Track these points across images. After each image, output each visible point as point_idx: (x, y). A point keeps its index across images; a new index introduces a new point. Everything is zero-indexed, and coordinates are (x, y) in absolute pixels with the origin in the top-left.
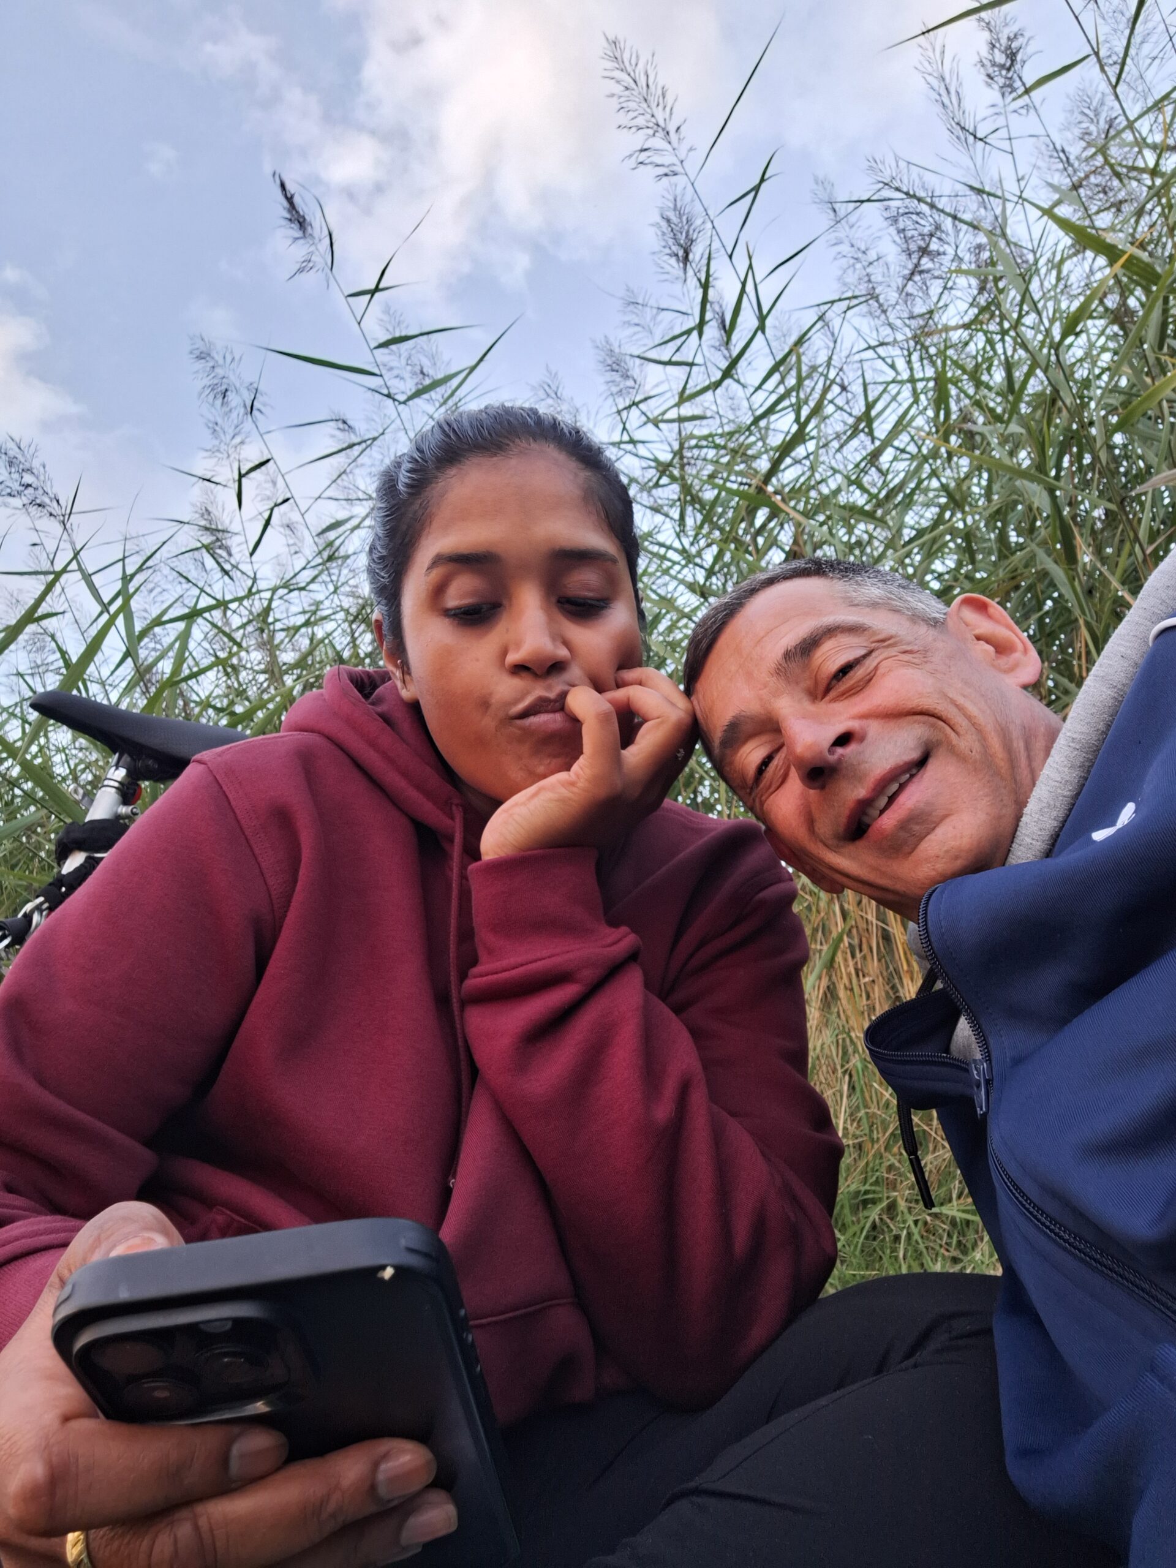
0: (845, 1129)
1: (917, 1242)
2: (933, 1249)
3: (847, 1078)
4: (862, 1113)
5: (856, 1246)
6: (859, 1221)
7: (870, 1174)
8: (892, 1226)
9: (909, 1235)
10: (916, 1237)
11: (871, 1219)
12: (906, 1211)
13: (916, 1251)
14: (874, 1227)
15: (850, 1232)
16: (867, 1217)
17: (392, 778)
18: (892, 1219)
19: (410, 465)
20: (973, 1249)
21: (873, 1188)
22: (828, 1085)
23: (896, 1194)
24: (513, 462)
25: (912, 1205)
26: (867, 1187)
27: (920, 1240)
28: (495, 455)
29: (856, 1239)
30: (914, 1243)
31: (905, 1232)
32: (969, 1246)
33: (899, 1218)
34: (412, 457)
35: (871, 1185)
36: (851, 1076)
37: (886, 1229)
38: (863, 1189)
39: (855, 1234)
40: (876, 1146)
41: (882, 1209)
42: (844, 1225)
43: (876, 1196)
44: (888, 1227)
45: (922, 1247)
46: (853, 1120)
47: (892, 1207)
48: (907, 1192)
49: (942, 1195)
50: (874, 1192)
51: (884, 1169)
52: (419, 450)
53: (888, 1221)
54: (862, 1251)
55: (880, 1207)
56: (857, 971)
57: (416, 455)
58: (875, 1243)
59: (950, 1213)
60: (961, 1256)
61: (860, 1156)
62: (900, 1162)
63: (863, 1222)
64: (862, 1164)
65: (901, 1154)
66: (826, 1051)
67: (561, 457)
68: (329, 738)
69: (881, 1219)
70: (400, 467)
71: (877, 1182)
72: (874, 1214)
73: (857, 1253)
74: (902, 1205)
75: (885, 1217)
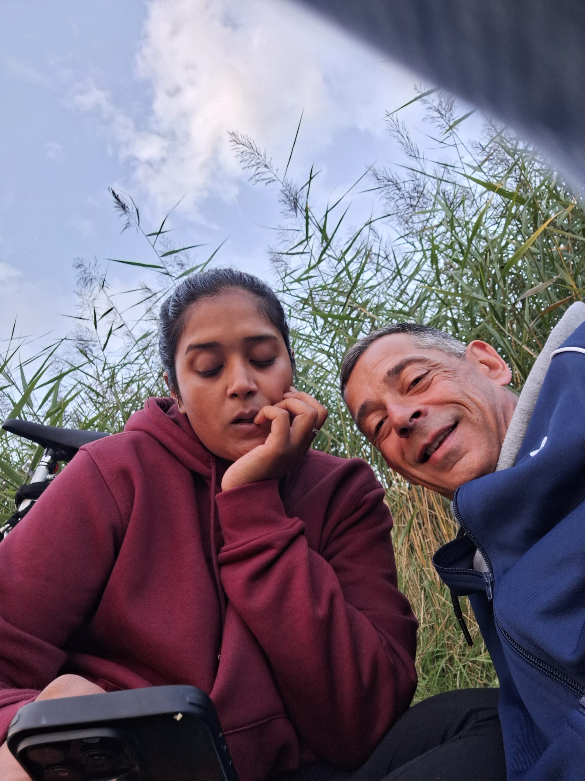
0: (424, 618)
1: (465, 677)
2: (474, 680)
3: (423, 592)
4: (431, 610)
5: (435, 681)
6: (435, 668)
7: (438, 642)
8: (452, 670)
9: (461, 673)
10: (465, 674)
11: (441, 666)
12: (458, 660)
13: (465, 682)
14: (443, 670)
15: (431, 675)
16: (439, 666)
17: (180, 451)
18: (452, 665)
19: (173, 303)
20: (494, 679)
21: (441, 649)
22: (414, 596)
23: (452, 652)
24: (222, 298)
25: (461, 657)
26: (438, 649)
27: (467, 676)
28: (213, 295)
29: (434, 678)
30: (463, 678)
31: (459, 672)
32: (492, 677)
33: (455, 665)
34: (174, 299)
35: (439, 648)
36: (425, 591)
37: (449, 671)
38: (436, 650)
39: (433, 675)
40: (440, 627)
41: (446, 660)
42: (427, 670)
43: (443, 653)
44: (450, 670)
45: (468, 679)
46: (428, 614)
47: (451, 659)
48: (458, 650)
49: (476, 651)
50: (442, 651)
51: (445, 639)
52: (177, 295)
53: (450, 666)
54: (438, 684)
55: (445, 660)
56: (423, 536)
57: (176, 298)
58: (444, 679)
59: (481, 660)
60: (488, 683)
61: (433, 632)
62: (453, 634)
63: (437, 668)
64: (434, 636)
65: (453, 630)
66: (412, 578)
67: (246, 292)
68: (147, 433)
69: (446, 666)
70: (169, 304)
71: (442, 646)
72: (443, 663)
73: (435, 685)
74: (456, 657)
75: (448, 664)
